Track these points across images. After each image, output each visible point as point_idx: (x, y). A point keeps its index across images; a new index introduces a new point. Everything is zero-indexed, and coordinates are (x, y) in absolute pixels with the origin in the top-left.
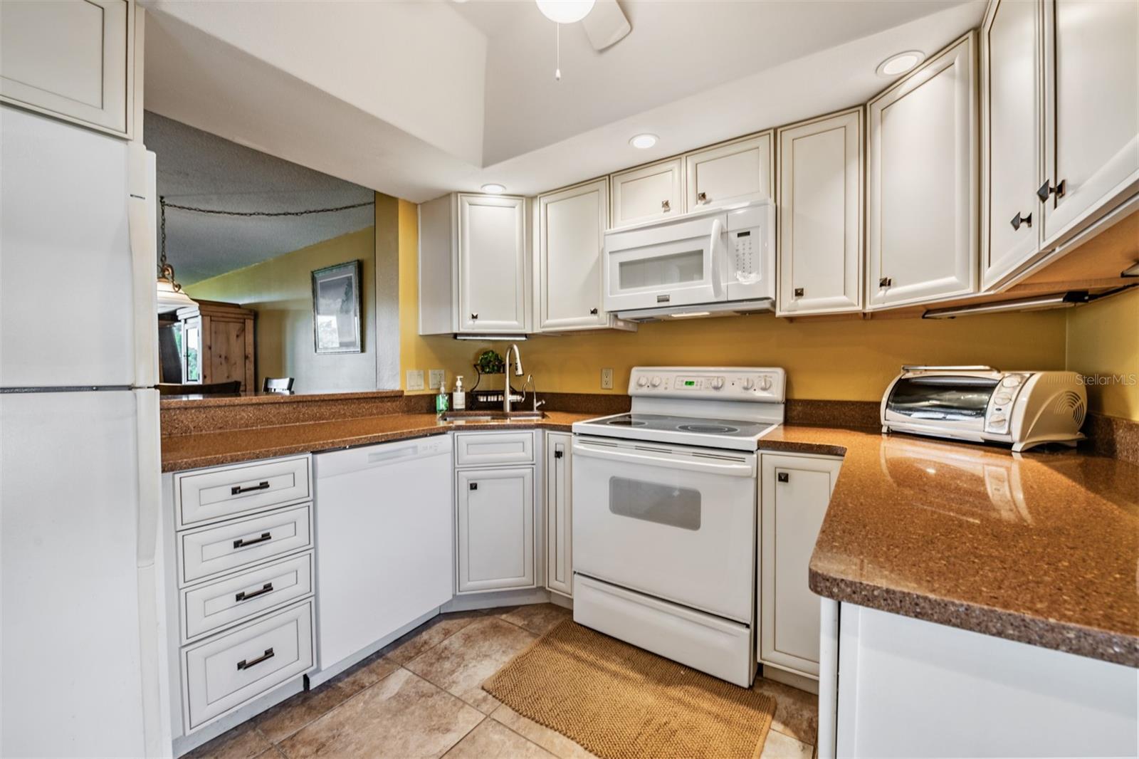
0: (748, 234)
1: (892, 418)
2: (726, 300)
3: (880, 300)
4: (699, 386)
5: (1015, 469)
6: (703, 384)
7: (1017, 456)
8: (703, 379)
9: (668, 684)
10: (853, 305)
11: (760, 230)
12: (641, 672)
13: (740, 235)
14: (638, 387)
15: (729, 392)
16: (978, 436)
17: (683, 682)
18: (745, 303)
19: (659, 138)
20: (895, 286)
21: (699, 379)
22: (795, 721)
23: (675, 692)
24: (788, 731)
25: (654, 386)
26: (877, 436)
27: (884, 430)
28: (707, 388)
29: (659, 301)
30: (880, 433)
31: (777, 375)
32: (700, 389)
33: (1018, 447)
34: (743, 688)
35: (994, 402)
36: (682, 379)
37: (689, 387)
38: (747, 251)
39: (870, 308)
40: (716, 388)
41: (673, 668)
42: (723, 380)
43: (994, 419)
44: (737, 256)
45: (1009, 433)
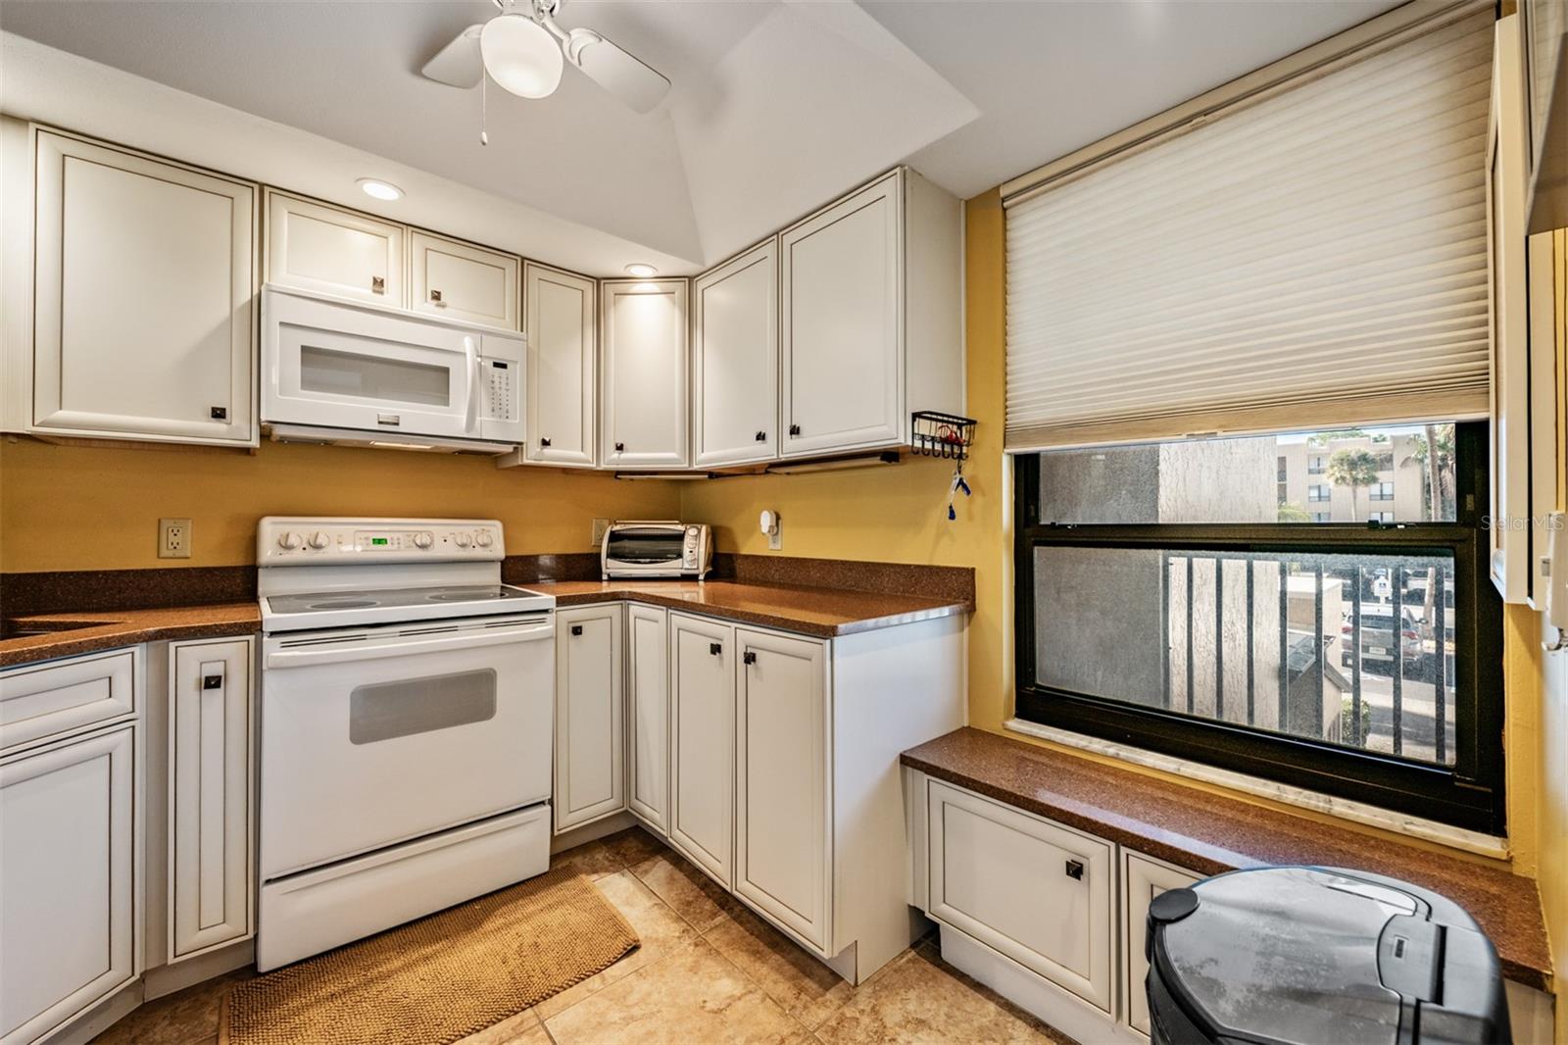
0: (504, 366)
1: (612, 566)
2: (478, 437)
3: (612, 460)
4: (396, 546)
5: (702, 592)
6: (401, 541)
7: (701, 583)
8: (400, 535)
9: (480, 923)
10: (589, 462)
11: (518, 366)
12: (438, 939)
13: (496, 365)
14: (282, 551)
15: (439, 551)
16: (677, 573)
17: (487, 914)
18: (490, 444)
19: (404, 193)
20: (627, 451)
21: (395, 536)
22: (599, 866)
23: (489, 926)
24: (603, 874)
25: (318, 547)
26: (598, 583)
27: (605, 577)
28: (410, 547)
29: (380, 423)
30: (600, 580)
31: (495, 529)
32: (399, 549)
33: (701, 577)
34: (545, 873)
35: (688, 544)
36: (366, 535)
37: (380, 546)
38: (503, 386)
39: (603, 466)
40: (423, 547)
41: (467, 910)
42: (430, 535)
43: (689, 559)
44: (493, 388)
45: (698, 568)
